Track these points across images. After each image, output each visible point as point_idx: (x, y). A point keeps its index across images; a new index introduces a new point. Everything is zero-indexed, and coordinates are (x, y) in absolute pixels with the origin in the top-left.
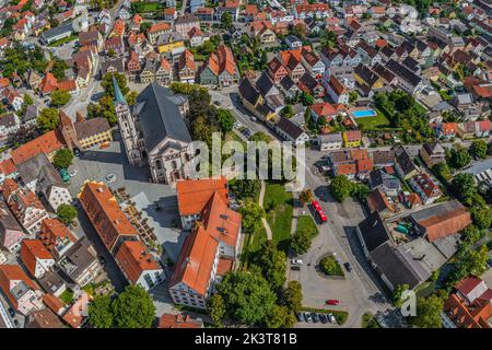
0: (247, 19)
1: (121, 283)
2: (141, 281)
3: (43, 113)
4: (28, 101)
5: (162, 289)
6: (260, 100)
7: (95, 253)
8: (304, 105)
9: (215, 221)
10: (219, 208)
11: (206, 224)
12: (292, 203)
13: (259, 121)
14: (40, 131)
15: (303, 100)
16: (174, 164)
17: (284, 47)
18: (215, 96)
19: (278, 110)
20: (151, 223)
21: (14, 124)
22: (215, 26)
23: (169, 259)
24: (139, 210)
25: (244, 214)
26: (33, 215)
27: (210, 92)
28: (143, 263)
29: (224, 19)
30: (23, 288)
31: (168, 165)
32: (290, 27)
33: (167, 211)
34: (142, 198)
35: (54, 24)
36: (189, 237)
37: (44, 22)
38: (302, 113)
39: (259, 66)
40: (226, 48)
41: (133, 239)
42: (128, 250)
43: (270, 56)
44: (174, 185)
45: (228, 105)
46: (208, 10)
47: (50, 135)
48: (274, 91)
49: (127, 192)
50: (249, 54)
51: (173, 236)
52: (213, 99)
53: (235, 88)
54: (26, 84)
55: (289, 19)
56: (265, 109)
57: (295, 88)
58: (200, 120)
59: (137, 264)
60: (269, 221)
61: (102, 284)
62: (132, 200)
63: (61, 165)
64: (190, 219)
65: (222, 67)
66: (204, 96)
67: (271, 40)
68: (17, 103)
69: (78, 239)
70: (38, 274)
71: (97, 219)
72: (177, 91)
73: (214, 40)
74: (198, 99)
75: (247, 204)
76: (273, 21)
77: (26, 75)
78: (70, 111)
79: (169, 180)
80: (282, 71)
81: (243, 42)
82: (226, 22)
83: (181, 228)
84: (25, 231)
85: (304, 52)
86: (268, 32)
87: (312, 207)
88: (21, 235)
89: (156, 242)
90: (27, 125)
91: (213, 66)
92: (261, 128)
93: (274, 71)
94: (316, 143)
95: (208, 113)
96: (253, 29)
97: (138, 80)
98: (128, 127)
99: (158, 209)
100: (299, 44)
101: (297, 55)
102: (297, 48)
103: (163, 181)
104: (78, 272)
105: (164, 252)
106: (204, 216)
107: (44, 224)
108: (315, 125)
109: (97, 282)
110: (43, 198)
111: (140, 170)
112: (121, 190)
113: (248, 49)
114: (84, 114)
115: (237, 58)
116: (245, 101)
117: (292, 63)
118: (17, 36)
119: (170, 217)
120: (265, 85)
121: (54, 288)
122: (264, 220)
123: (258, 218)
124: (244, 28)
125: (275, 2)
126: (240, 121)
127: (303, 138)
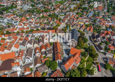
0: (100, 22)
1: (54, 59)
2: (57, 61)
3: (55, 26)
4: (53, 23)
5: (60, 64)
6: (95, 39)
7: (52, 52)
8: (106, 44)
9: (75, 58)
10: (77, 56)
11: (73, 57)
12: (93, 63)
13: (93, 43)
14: (53, 29)
15: (106, 43)
16: (73, 44)
17: (107, 30)
19: (98, 43)
20: (64, 52)
21: (49, 26)
22: (92, 21)
23: (64, 60)
24: (63, 49)
25: (82, 59)
26: (46, 41)
27: (85, 34)
28: (59, 58)
30: (38, 52)
32: (110, 26)
35: (62, 12)
36: (69, 58)
37: (60, 11)
38: (104, 46)
39: (98, 32)
40: (92, 27)
41: (60, 53)
42: (58, 55)
43: (102, 31)
44: (71, 48)
45: (88, 38)
46: (92, 17)
47: (54, 30)
48: (99, 39)
49: (62, 45)
51: (67, 56)
52: (85, 35)
53: (91, 35)
54: (54, 20)
55: (111, 24)
56: (96, 41)
57: (105, 40)
58: (81, 38)
59: (58, 58)
60: (86, 64)
61: (51, 58)
62: (63, 47)
64: (71, 55)
65: (90, 30)
66: (84, 34)
67: (104, 27)
68: (51, 23)
69: (51, 48)
70: (42, 51)
71: (56, 47)
72: (79, 31)
73: (91, 24)
74: (82, 34)
75: (83, 58)
76: (106, 23)
77: (54, 19)
78: (59, 28)
79: (70, 46)
80: (103, 35)
81: (97, 26)
82: (95, 21)
83: (69, 55)
84: (43, 43)
85: (111, 33)
86: (104, 26)
87: (98, 66)
88: (42, 44)
89: (63, 56)
90: (51, 27)
91: (88, 29)
92: (93, 45)
93: (101, 34)
94: (105, 53)
95: (83, 38)
96: (100, 24)
97: (73, 27)
98: (67, 34)
99: (66, 50)
100: (111, 30)
101: (109, 33)
102: (110, 31)
104: (48, 54)
105: (64, 58)
106: (74, 56)
107: (47, 44)
108: (107, 49)
109: (50, 57)
112: (62, 44)
113: (97, 28)
114: (61, 29)
115: (94, 29)
116: (92, 38)
117: (107, 34)
118: (55, 12)
119: (67, 53)
120: (98, 36)
121: (43, 54)
122: (85, 63)
123: (84, 62)
124: (98, 23)
125: (109, 19)
126: (89, 42)
127: (102, 51)
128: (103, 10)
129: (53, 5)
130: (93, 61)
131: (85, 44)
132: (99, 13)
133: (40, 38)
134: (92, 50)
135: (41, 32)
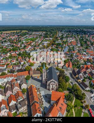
0: (77, 56)
1: (30, 115)
3: (27, 67)
4: (24, 63)
6: (77, 76)
7: (27, 103)
8: (89, 80)
9: (59, 105)
10: (61, 101)
11: (57, 105)
12: (82, 107)
13: (76, 81)
14: (25, 70)
15: (89, 78)
16: (53, 86)
17: (86, 64)
18: (66, 72)
19: (81, 79)
20: (43, 100)
21: (20, 67)
22: (69, 56)
23: (44, 112)
24: (41, 95)
25: (68, 105)
26: (16, 89)
27: (65, 71)
28: (38, 111)
29: (71, 55)
30: (4, 108)
31: (51, 86)
32: (88, 59)
33: (48, 98)
34: (43, 92)
35: (34, 49)
36: (52, 107)
37: (32, 48)
38: (88, 82)
39: (78, 67)
40: (70, 62)
41: (38, 103)
42: (35, 105)
43: (81, 66)
44: (51, 92)
45: (69, 75)
46: (68, 53)
47: (27, 72)
48: (81, 74)
49: (40, 90)
50: (76, 64)
51: (48, 105)
52: (65, 73)
53: (71, 72)
54: (25, 60)
55: (88, 57)
56: (78, 78)
57: (87, 75)
58: (61, 77)
59: (36, 110)
60: (75, 110)
61: (25, 113)
62: (41, 92)
63: (27, 79)
64: (53, 102)
65: (69, 66)
67: (82, 62)
68: (22, 63)
69: (24, 98)
70: (10, 105)
71: (31, 95)
72: (57, 69)
73: (68, 60)
74: (62, 72)
75: (69, 103)
76: (83, 57)
77: (26, 58)
78: (33, 68)
79: (50, 90)
80: (84, 70)
81: (75, 61)
82: (71, 56)
83: (50, 104)
84: (13, 92)
85: (91, 66)
86: (82, 60)
87: (89, 111)
88: (11, 93)
89: (43, 106)
90: (23, 68)
91: (67, 65)
92: (76, 83)
93: (82, 69)
94: (92, 91)
95: (63, 76)
96: (78, 59)
97: (49, 65)
98: (44, 75)
99: (46, 97)
100: (90, 64)
101: (89, 67)
102: (89, 65)
103: (49, 90)
104: (21, 108)
105: (44, 109)
106: (57, 102)
107: (18, 92)
108: (92, 86)
109: (24, 112)
110: (20, 86)
111: (44, 85)
112: (39, 89)
113: (76, 63)
114: (36, 69)
115: (73, 65)
116: (73, 75)
117: (87, 68)
118: (26, 50)
119: (48, 100)
120: (79, 72)
121: (12, 110)
122: (73, 109)
123: (71, 108)
124: (76, 58)
125: (85, 53)
126: (71, 80)
127: (88, 89)
128: (77, 45)
129: (23, 43)
130: (81, 104)
131: (67, 83)
132: (73, 48)
133: (8, 85)
134: (76, 90)
135: (8, 76)
